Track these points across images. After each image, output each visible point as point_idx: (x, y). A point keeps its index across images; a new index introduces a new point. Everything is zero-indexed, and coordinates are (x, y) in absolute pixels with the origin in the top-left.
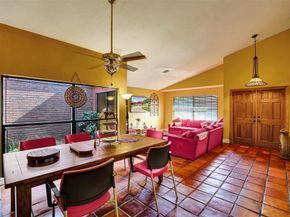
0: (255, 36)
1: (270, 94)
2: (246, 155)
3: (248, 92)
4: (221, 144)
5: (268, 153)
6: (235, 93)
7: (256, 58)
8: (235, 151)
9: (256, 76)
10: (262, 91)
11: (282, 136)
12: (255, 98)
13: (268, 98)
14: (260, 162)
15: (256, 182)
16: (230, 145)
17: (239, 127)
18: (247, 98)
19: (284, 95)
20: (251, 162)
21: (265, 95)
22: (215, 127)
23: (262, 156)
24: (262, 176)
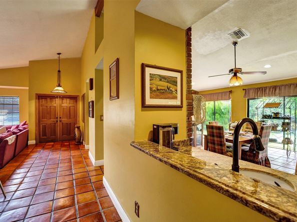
0: (59, 54)
1: (68, 100)
2: (53, 149)
3: (53, 97)
4: (27, 146)
5: (68, 144)
6: (40, 97)
7: (59, 71)
8: (43, 148)
9: (59, 86)
10: (62, 97)
11: (76, 129)
12: (57, 102)
13: (67, 103)
14: (65, 150)
15: (65, 161)
16: (36, 145)
17: (44, 127)
18: (51, 102)
19: (76, 102)
20: (58, 152)
21: (65, 100)
22: (21, 131)
23: (64, 146)
24: (68, 157)
